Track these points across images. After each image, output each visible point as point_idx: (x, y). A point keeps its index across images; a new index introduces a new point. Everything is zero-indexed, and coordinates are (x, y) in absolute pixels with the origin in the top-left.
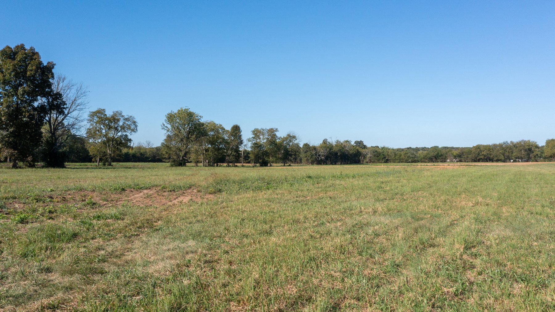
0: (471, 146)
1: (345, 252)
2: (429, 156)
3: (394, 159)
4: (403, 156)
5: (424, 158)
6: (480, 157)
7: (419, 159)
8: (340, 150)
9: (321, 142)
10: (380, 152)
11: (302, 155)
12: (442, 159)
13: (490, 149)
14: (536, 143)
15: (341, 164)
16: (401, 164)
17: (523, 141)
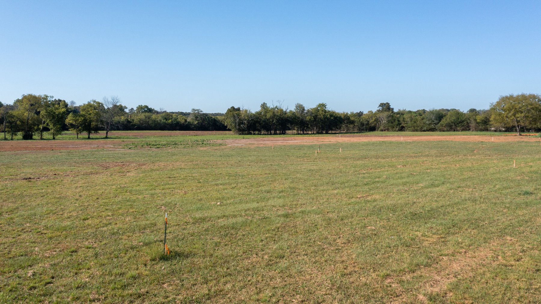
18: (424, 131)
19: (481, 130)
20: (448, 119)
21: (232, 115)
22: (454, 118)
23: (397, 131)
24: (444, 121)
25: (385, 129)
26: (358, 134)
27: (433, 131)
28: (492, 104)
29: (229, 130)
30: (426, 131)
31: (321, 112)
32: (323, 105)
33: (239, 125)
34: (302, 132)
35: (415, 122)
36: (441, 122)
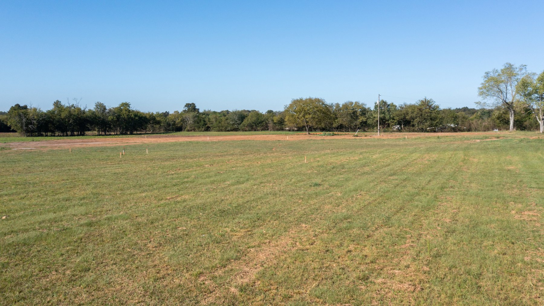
18: (228, 131)
19: (278, 130)
20: (249, 120)
21: (17, 114)
22: (254, 119)
23: (203, 131)
24: (246, 122)
25: (191, 129)
26: (164, 135)
27: (236, 131)
28: (286, 106)
29: (14, 131)
30: (230, 131)
31: (124, 112)
32: (126, 105)
33: (27, 125)
34: (103, 133)
35: (220, 122)
36: (243, 123)
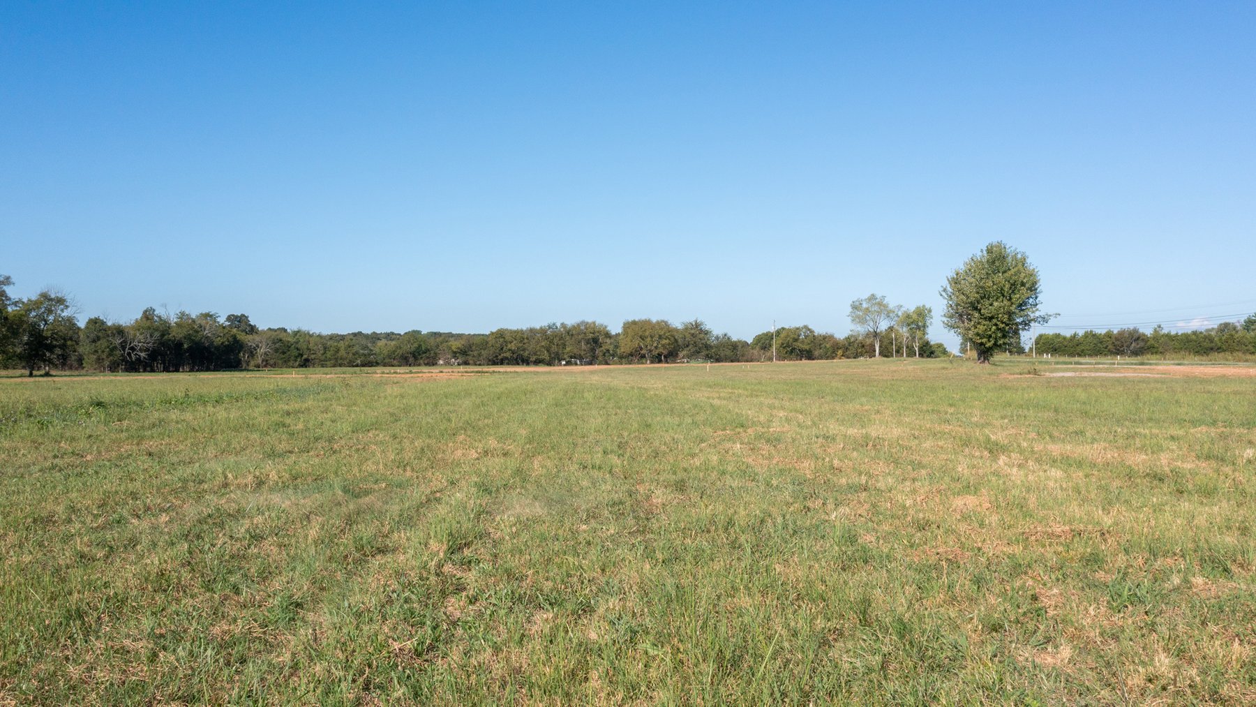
0: (488, 333)
1: (169, 587)
2: (400, 352)
3: (323, 358)
4: (342, 353)
5: (389, 357)
6: (505, 355)
7: (379, 359)
8: (188, 337)
9: (139, 315)
10: (289, 342)
11: (84, 348)
12: (428, 358)
13: (523, 339)
14: (606, 327)
15: (192, 370)
16: (339, 369)
17: (583, 322)
23: (295, 367)
